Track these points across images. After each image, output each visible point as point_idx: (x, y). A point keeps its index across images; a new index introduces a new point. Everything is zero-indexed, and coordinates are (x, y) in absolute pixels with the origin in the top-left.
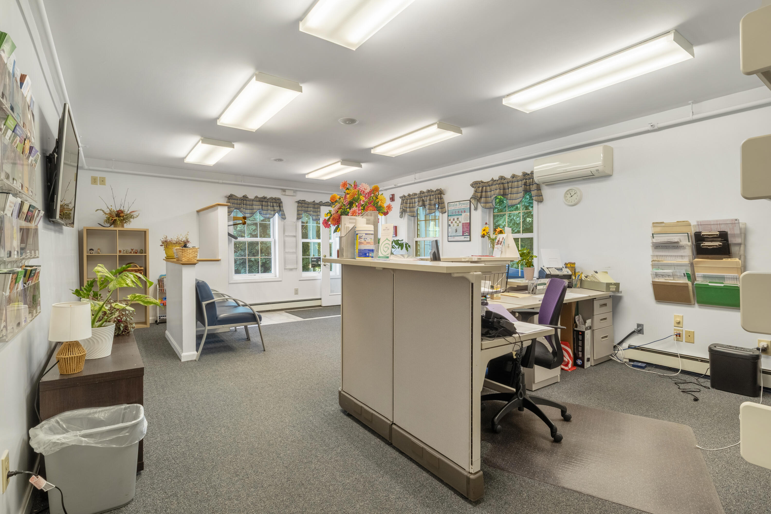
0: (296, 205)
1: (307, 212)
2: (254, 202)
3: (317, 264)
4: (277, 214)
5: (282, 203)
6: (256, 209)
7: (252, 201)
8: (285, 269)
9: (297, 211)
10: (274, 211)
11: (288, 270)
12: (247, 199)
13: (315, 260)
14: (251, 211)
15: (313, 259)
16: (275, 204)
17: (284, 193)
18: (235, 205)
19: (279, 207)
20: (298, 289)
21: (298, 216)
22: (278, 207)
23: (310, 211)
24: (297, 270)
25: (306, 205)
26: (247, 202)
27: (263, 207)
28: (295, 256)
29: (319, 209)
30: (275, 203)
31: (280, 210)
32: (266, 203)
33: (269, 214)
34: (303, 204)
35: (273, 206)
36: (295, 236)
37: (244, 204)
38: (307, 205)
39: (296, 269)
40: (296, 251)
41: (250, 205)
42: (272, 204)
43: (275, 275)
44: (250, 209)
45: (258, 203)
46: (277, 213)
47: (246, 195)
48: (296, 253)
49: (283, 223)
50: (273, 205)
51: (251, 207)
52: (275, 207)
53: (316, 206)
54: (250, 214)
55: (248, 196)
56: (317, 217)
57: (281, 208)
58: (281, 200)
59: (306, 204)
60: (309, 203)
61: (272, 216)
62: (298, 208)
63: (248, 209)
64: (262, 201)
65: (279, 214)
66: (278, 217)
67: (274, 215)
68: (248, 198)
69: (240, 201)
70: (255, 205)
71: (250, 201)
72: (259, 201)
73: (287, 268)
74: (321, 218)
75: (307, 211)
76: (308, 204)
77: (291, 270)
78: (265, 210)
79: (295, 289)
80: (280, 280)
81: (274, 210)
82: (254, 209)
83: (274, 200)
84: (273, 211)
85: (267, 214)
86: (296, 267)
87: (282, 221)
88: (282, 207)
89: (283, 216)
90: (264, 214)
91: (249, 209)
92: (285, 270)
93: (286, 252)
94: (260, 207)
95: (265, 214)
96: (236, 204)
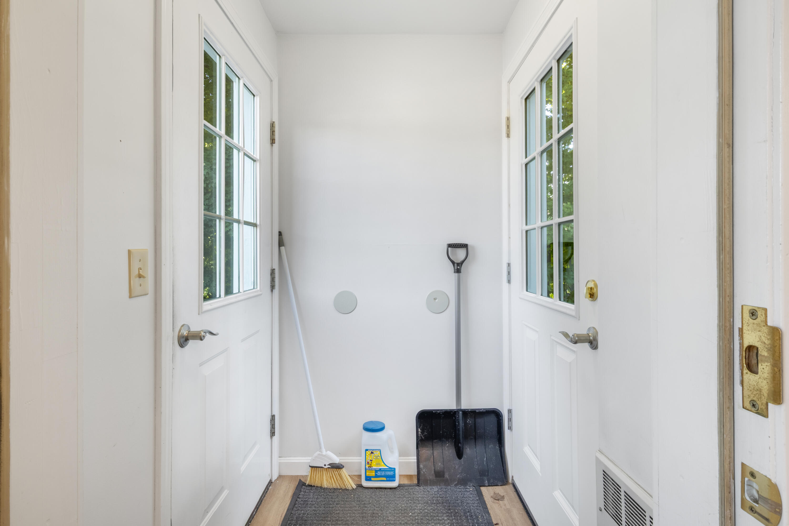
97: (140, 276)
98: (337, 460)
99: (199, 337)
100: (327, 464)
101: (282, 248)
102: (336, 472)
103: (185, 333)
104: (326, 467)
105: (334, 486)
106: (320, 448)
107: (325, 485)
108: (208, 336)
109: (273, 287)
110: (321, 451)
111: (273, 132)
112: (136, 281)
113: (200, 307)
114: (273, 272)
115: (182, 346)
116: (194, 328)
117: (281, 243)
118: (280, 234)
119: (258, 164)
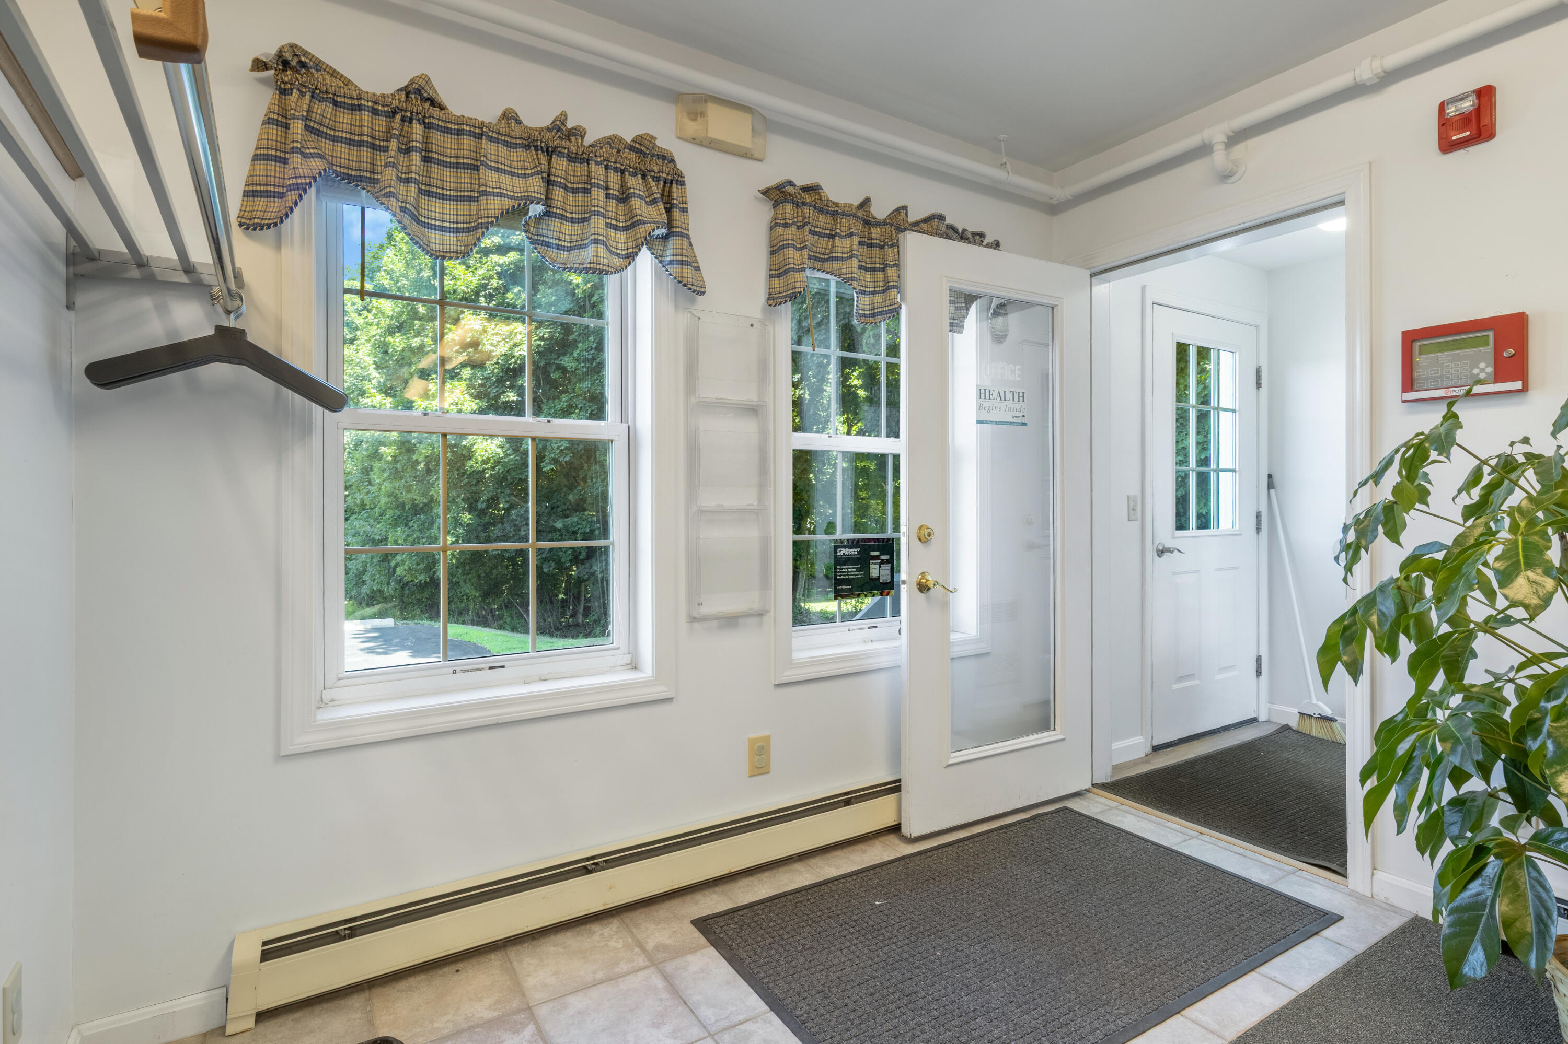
0: (764, 213)
1: (828, 265)
2: (490, 150)
3: (861, 575)
4: (645, 258)
5: (682, 184)
6: (501, 195)
7: (472, 134)
8: (693, 619)
9: (772, 253)
10: (634, 225)
11: (714, 623)
12: (436, 112)
13: (854, 552)
14: (464, 208)
15: (841, 552)
16: (635, 183)
17: (692, 128)
18: (341, 150)
19: (661, 205)
20: (767, 739)
21: (776, 282)
22: (654, 202)
23: (843, 259)
24: (766, 619)
25: (822, 218)
26: (437, 138)
27: (558, 194)
28: (752, 533)
29: (890, 252)
30: (634, 174)
31: (669, 226)
32: (580, 169)
33: (597, 242)
34: (806, 210)
35: (624, 197)
36: (753, 410)
37: (408, 151)
38: (829, 220)
39: (760, 614)
40: (760, 500)
41: (456, 166)
42: (614, 178)
43: (627, 659)
44: (457, 199)
45: (519, 157)
46: (644, 249)
47: (428, 81)
48: (758, 514)
49: (683, 319)
50: (624, 186)
51: (465, 177)
52: (636, 203)
53: (873, 230)
54: (457, 231)
55: (444, 92)
56: (878, 298)
57: (676, 213)
58: (672, 161)
59: (821, 211)
60: (835, 212)
61: (617, 261)
62: (780, 230)
63: (443, 197)
64: (550, 152)
65: (659, 257)
66: (657, 277)
67: (630, 257)
68: (442, 108)
69: (381, 123)
70: (498, 170)
71: (460, 133)
72: (527, 147)
73: (706, 610)
74: (903, 307)
75: (825, 260)
76: (835, 214)
77: (730, 621)
78: (572, 220)
79: (752, 742)
80: (660, 691)
81: (632, 224)
82: (486, 194)
83: (632, 156)
84: (626, 229)
85: (581, 247)
86: (756, 606)
87: (676, 307)
88: (684, 210)
89: (688, 271)
90: (559, 247)
91: (450, 198)
92: (696, 625)
93: (702, 511)
94: (536, 185)
95: (570, 249)
96: (350, 142)
97: (1133, 510)
98: (1328, 712)
99: (1170, 551)
100: (1317, 713)
101: (1272, 491)
102: (1327, 723)
103: (1161, 548)
104: (1315, 716)
105: (1325, 738)
106: (1310, 696)
107: (1314, 734)
108: (1176, 551)
109: (1258, 529)
110: (1310, 700)
111: (1259, 376)
112: (1132, 512)
113: (1173, 534)
114: (1259, 515)
115: (1159, 556)
116: (1167, 546)
117: (1271, 486)
118: (1270, 476)
119: (1237, 414)
